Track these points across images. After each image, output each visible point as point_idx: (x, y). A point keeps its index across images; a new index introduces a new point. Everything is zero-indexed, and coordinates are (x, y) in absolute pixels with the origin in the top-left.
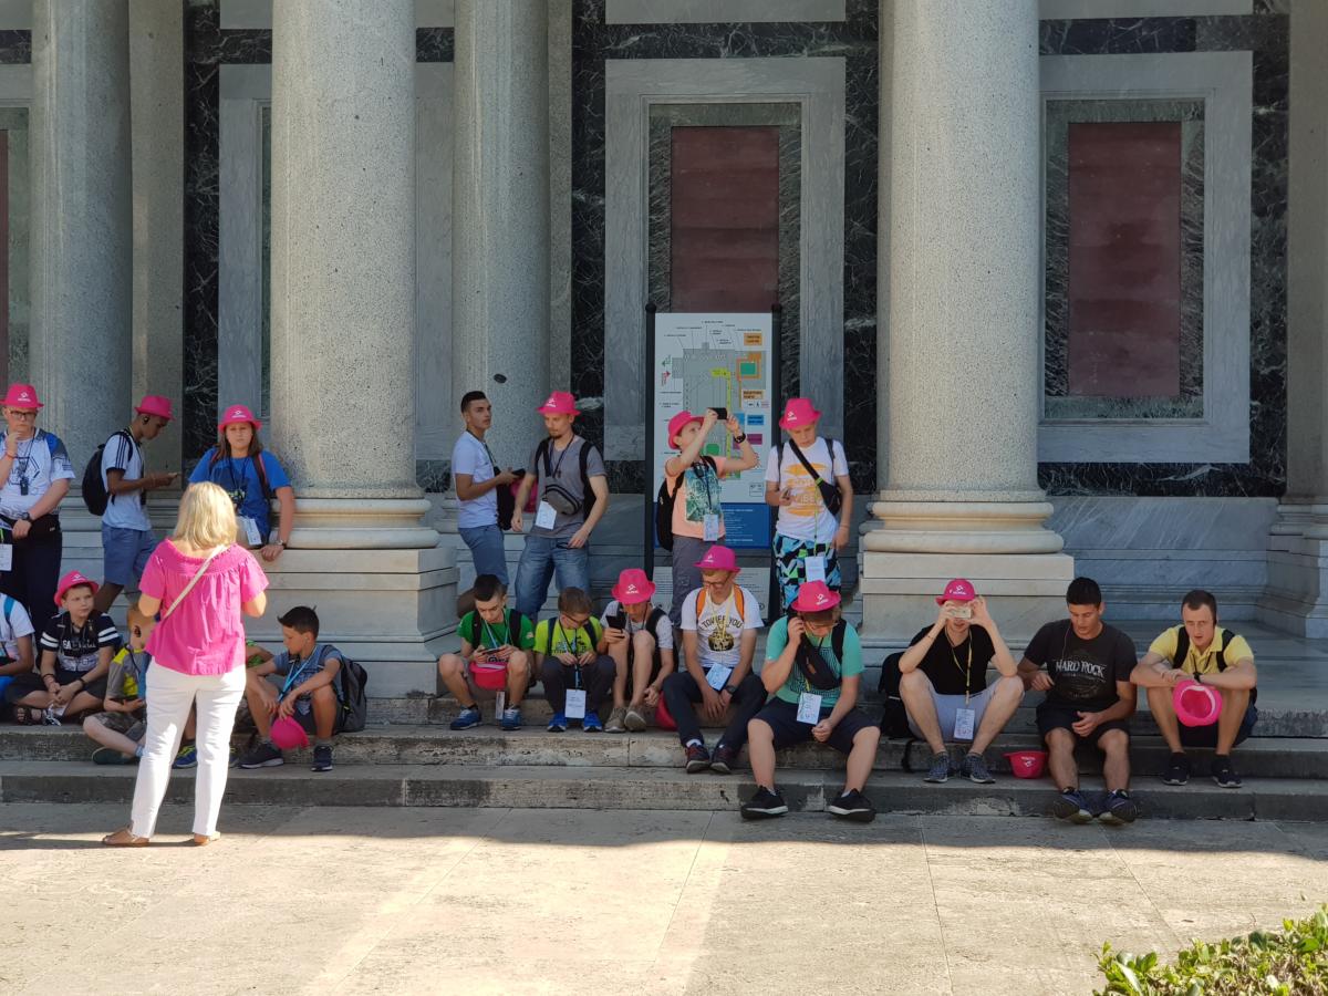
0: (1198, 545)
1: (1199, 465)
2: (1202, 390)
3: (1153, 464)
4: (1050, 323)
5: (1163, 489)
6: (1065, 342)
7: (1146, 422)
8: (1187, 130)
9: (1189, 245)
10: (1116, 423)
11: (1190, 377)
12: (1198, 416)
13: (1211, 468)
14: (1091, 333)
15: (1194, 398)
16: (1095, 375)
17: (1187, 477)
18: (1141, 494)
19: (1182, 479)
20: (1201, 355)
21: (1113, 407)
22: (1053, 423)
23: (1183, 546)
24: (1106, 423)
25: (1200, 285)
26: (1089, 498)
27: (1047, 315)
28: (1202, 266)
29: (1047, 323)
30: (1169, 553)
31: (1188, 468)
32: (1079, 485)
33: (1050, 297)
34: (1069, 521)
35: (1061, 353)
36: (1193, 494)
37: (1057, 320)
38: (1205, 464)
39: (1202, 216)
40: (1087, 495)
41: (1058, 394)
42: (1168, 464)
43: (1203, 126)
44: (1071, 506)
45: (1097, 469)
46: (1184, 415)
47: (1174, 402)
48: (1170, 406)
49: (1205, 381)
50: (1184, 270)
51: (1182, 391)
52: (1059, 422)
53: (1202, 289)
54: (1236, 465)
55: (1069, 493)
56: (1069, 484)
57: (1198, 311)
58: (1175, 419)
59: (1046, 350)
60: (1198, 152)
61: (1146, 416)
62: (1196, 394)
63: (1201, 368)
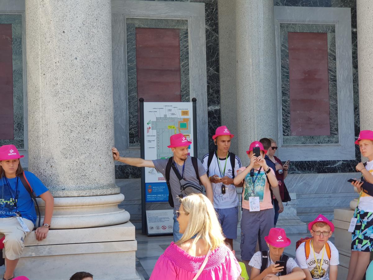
0: (339, 191)
1: (338, 161)
2: (338, 133)
3: (323, 161)
4: (284, 108)
5: (326, 170)
6: (289, 115)
7: (319, 145)
8: (329, 36)
9: (331, 79)
10: (308, 146)
11: (333, 128)
12: (337, 143)
13: (343, 162)
14: (298, 112)
15: (335, 136)
16: (300, 128)
17: (335, 165)
18: (319, 172)
19: (333, 166)
20: (337, 120)
21: (307, 140)
22: (286, 146)
23: (334, 192)
24: (305, 146)
25: (336, 94)
26: (301, 175)
27: (282, 104)
28: (336, 87)
29: (282, 108)
30: (331, 195)
31: (334, 162)
32: (297, 170)
33: (283, 98)
34: (294, 184)
35: (288, 119)
36: (337, 172)
37: (286, 107)
38: (341, 161)
39: (335, 68)
40: (299, 173)
41: (287, 135)
42: (328, 161)
43: (335, 35)
44: (294, 178)
45: (303, 163)
46: (332, 142)
47: (329, 138)
48: (327, 139)
49: (339, 130)
50: (330, 88)
51: (331, 133)
52: (288, 146)
53: (336, 95)
54: (351, 161)
55: (293, 173)
56: (293, 169)
57: (335, 103)
58: (329, 144)
59: (283, 118)
60: (334, 44)
61: (319, 143)
62: (336, 134)
63: (337, 125)
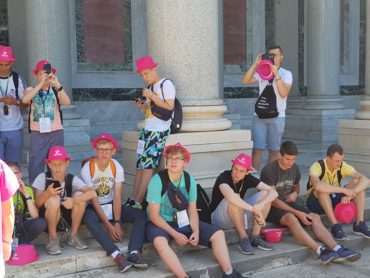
0: (133, 119)
1: (133, 89)
2: (132, 61)
3: (117, 89)
4: (78, 33)
5: (121, 98)
6: (83, 41)
7: (114, 73)
9: (126, 6)
10: (103, 73)
11: (128, 56)
12: (131, 71)
13: (137, 90)
14: (93, 38)
15: (129, 64)
16: (95, 54)
17: (129, 93)
18: (114, 100)
19: (127, 94)
20: (132, 48)
21: (102, 67)
22: (81, 73)
23: (129, 119)
24: (100, 73)
25: (130, 21)
26: (96, 102)
27: (77, 30)
28: (131, 14)
29: (76, 33)
30: (125, 122)
31: (129, 90)
32: (92, 97)
33: (77, 23)
34: (89, 111)
35: (82, 45)
36: (131, 100)
37: (80, 32)
38: (135, 88)
40: (94, 101)
41: (82, 61)
42: (122, 89)
44: (89, 105)
45: (98, 90)
46: (126, 70)
47: (123, 65)
48: (122, 67)
49: (133, 57)
50: (124, 15)
51: (126, 61)
52: (83, 73)
53: (131, 23)
55: (88, 100)
56: (87, 97)
57: (130, 31)
58: (123, 72)
59: (77, 44)
61: (113, 71)
62: (130, 62)
63: (131, 52)
